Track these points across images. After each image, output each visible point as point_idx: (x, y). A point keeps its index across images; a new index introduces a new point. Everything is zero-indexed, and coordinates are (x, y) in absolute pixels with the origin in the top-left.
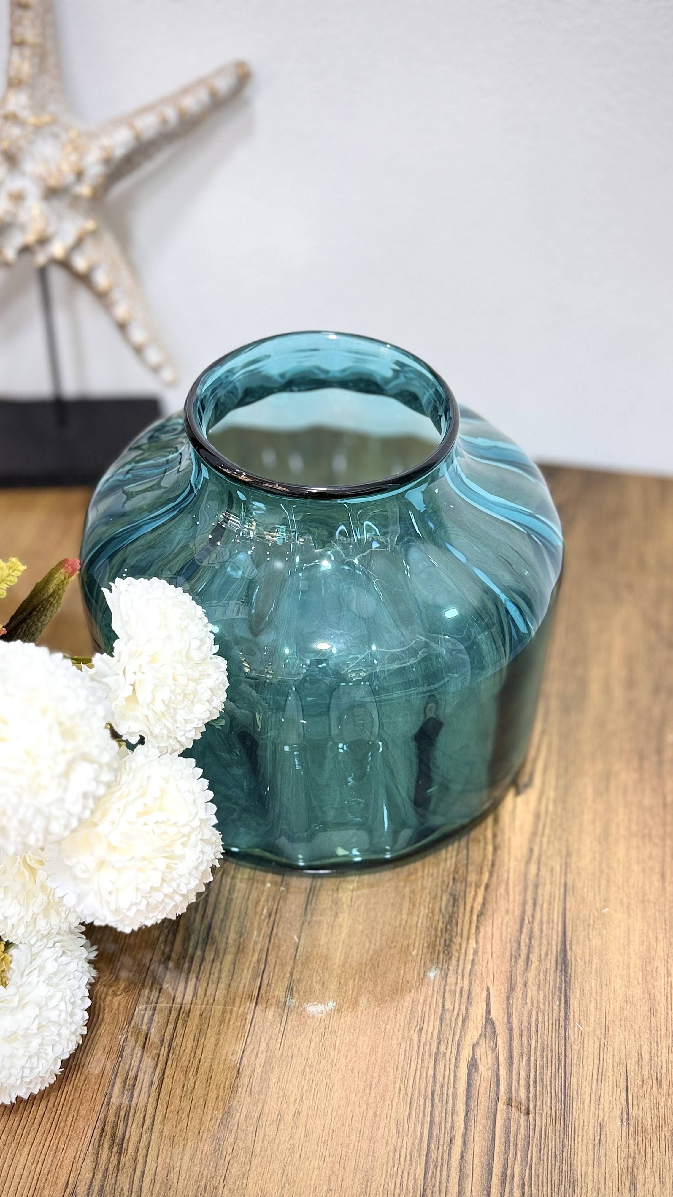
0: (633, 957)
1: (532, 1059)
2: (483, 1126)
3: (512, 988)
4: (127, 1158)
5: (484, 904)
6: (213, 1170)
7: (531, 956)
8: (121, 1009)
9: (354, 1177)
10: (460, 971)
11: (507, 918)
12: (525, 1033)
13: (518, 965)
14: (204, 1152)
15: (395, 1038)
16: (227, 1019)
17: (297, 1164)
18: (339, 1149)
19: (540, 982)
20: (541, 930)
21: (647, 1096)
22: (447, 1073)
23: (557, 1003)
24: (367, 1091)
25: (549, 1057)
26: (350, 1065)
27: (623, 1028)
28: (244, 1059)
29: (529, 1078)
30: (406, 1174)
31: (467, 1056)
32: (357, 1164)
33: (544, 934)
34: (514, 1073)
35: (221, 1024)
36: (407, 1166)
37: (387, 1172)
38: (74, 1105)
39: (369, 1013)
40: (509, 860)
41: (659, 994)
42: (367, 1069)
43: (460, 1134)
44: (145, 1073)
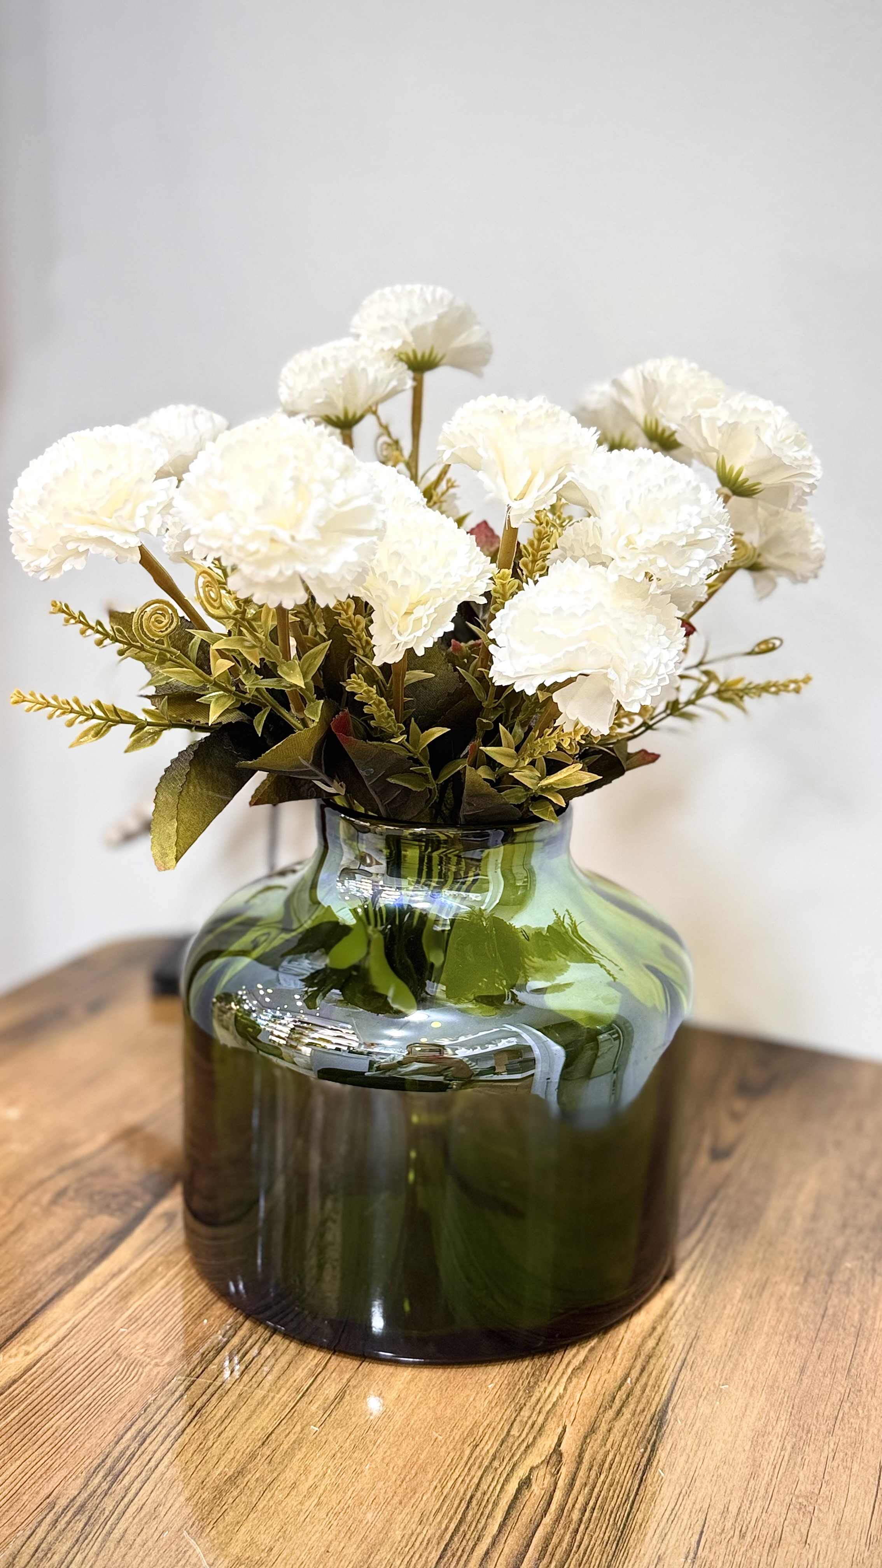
0: (745, 1429)
1: (596, 1490)
2: (520, 1533)
4: (118, 1488)
5: (584, 1362)
7: (624, 1409)
8: (159, 1376)
9: (359, 1547)
11: (607, 1376)
12: (595, 1468)
13: (606, 1415)
16: (267, 1401)
17: (299, 1525)
18: (350, 1522)
20: (643, 1392)
21: (724, 1544)
23: (642, 1450)
25: (617, 1492)
26: (387, 1459)
27: (714, 1482)
28: (274, 1435)
29: (587, 1504)
30: (417, 1556)
32: (365, 1537)
33: (645, 1395)
34: (572, 1497)
35: (259, 1405)
38: (82, 1438)
39: (423, 1425)
41: (766, 1463)
44: (164, 1427)
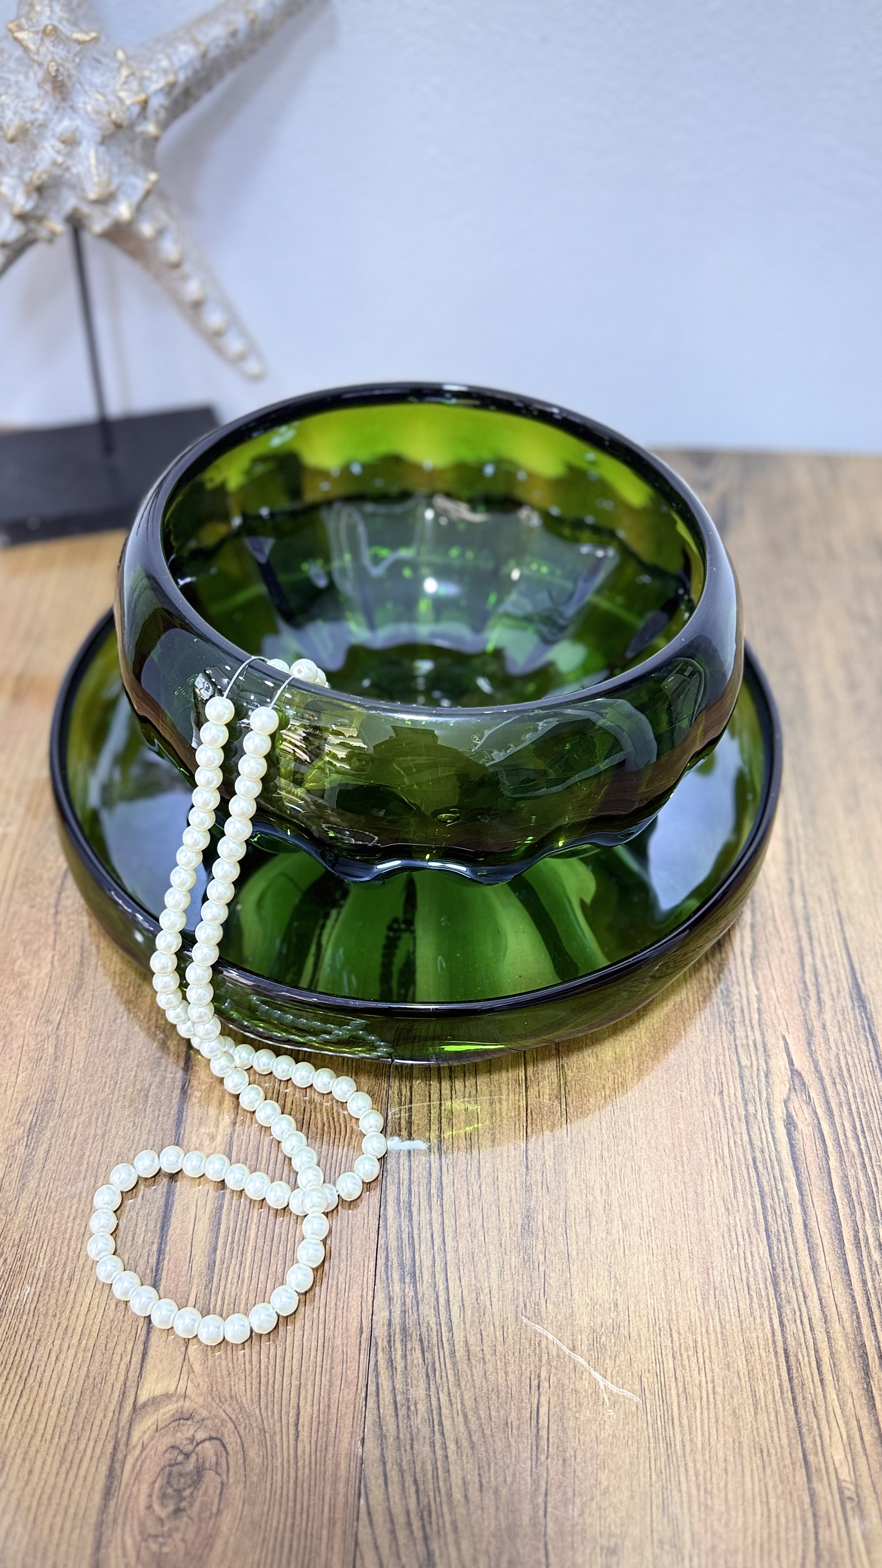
1: (853, 1107)
2: (820, 1189)
3: (810, 1034)
4: (424, 1288)
5: (754, 947)
6: (529, 1284)
7: (822, 995)
9: (692, 1267)
10: (747, 1022)
11: (784, 958)
12: (838, 1080)
13: (811, 1008)
14: (513, 1266)
15: (695, 1105)
16: (498, 1110)
17: (623, 1262)
18: (667, 1239)
19: (839, 1022)
20: (826, 966)
22: (764, 1136)
23: (864, 1042)
24: (680, 1169)
25: (871, 1102)
26: (653, 1142)
28: (529, 1152)
29: (856, 1130)
30: (748, 1255)
31: (780, 1114)
32: (691, 1252)
33: (829, 971)
34: (838, 1125)
35: (492, 1117)
36: (747, 1245)
37: (727, 1255)
38: (344, 1236)
39: (657, 1082)
40: (769, 895)
42: (673, 1144)
43: (797, 1201)
44: (419, 1185)
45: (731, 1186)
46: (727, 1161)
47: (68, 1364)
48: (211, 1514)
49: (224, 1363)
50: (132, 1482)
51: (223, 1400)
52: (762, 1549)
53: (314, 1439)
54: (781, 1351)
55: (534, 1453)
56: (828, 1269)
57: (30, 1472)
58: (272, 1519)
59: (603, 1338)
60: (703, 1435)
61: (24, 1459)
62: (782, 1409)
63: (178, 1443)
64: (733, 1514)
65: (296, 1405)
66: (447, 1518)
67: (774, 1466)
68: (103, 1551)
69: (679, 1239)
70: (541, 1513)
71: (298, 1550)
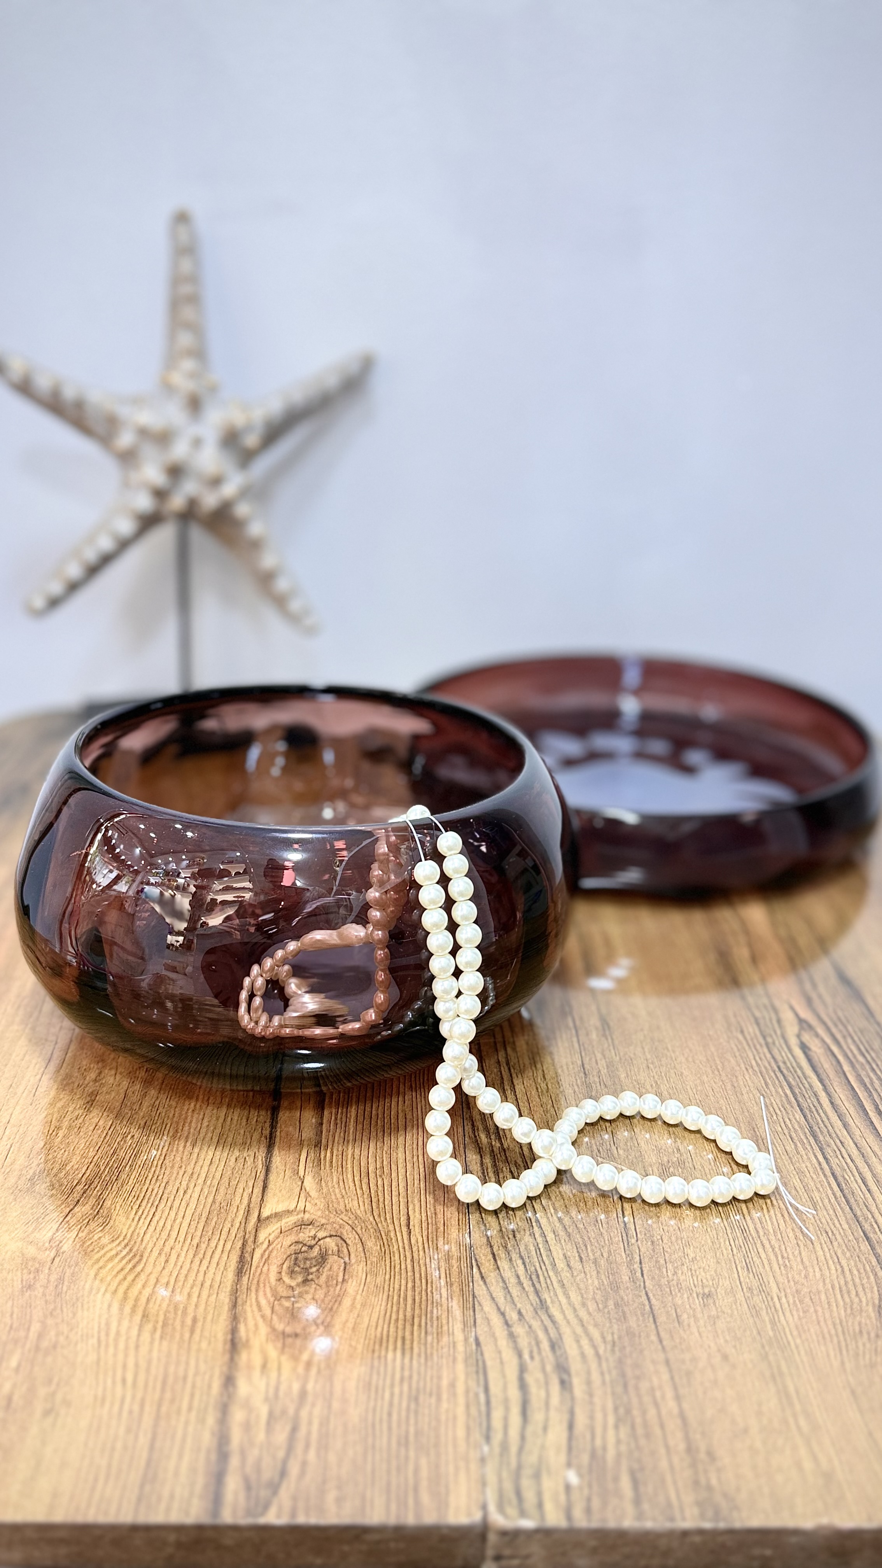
2: (838, 1082)
3: (809, 1000)
10: (756, 994)
12: (839, 1024)
15: (721, 1038)
19: (831, 993)
22: (783, 1054)
23: (856, 1004)
29: (860, 1050)
30: (787, 1120)
31: (795, 1043)
34: (845, 1048)
36: (784, 1114)
37: (768, 1120)
42: (708, 1059)
43: (821, 1090)
45: (763, 1082)
46: (756, 1068)
47: (196, 1195)
48: (337, 1281)
49: (337, 1191)
50: (261, 1264)
51: (339, 1212)
52: (841, 1291)
53: (425, 1233)
54: (829, 1174)
55: (625, 1238)
56: (857, 1127)
57: (167, 1261)
58: (394, 1284)
59: (671, 1169)
60: (772, 1224)
61: (160, 1254)
62: (838, 1207)
63: (301, 1240)
64: (811, 1270)
65: (406, 1213)
66: (554, 1278)
67: (840, 1240)
68: (239, 1308)
69: (725, 1111)
70: (639, 1274)
71: (421, 1302)
